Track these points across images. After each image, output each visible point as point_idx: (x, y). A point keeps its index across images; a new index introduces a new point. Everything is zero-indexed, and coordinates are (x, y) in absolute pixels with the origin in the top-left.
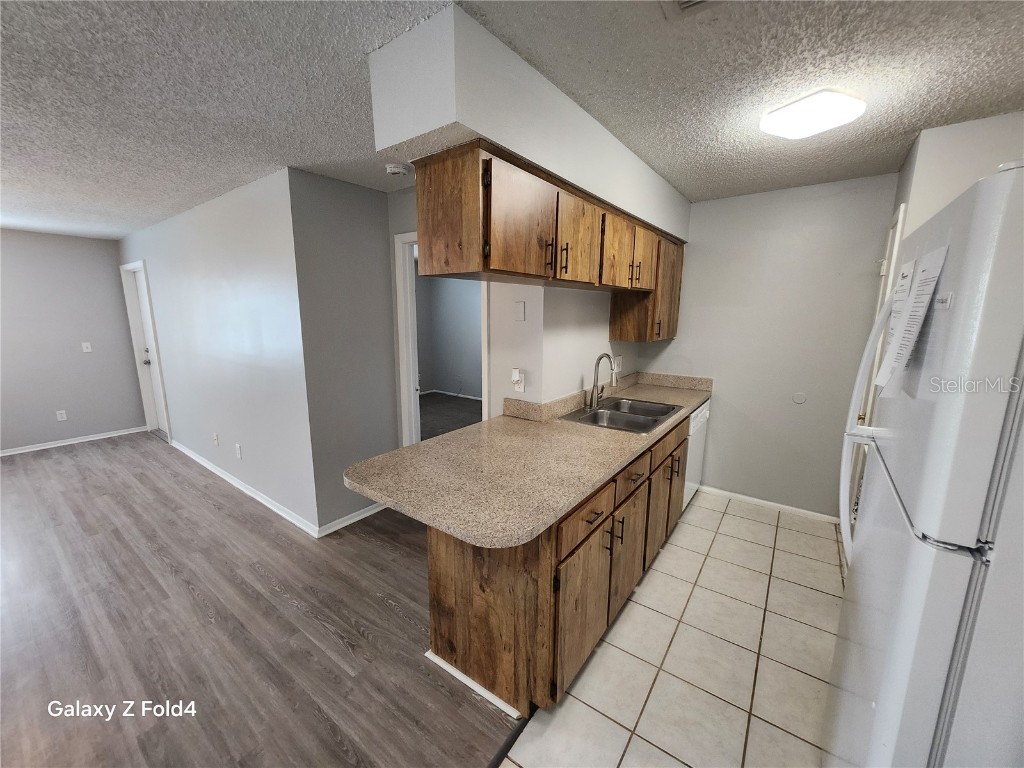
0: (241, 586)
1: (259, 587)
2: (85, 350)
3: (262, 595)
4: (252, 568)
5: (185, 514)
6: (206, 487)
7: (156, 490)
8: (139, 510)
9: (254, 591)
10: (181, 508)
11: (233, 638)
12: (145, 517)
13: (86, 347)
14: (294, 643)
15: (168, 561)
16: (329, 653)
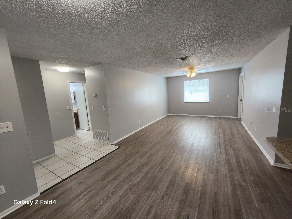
0: (238, 162)
1: (243, 165)
2: (228, 96)
3: (242, 167)
4: (244, 160)
5: (235, 139)
6: (244, 136)
7: (232, 132)
8: (226, 134)
9: (241, 165)
10: (235, 138)
11: (229, 171)
12: (226, 136)
13: (228, 95)
14: (244, 184)
15: (225, 147)
16: (252, 194)
